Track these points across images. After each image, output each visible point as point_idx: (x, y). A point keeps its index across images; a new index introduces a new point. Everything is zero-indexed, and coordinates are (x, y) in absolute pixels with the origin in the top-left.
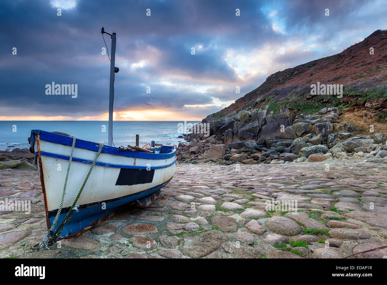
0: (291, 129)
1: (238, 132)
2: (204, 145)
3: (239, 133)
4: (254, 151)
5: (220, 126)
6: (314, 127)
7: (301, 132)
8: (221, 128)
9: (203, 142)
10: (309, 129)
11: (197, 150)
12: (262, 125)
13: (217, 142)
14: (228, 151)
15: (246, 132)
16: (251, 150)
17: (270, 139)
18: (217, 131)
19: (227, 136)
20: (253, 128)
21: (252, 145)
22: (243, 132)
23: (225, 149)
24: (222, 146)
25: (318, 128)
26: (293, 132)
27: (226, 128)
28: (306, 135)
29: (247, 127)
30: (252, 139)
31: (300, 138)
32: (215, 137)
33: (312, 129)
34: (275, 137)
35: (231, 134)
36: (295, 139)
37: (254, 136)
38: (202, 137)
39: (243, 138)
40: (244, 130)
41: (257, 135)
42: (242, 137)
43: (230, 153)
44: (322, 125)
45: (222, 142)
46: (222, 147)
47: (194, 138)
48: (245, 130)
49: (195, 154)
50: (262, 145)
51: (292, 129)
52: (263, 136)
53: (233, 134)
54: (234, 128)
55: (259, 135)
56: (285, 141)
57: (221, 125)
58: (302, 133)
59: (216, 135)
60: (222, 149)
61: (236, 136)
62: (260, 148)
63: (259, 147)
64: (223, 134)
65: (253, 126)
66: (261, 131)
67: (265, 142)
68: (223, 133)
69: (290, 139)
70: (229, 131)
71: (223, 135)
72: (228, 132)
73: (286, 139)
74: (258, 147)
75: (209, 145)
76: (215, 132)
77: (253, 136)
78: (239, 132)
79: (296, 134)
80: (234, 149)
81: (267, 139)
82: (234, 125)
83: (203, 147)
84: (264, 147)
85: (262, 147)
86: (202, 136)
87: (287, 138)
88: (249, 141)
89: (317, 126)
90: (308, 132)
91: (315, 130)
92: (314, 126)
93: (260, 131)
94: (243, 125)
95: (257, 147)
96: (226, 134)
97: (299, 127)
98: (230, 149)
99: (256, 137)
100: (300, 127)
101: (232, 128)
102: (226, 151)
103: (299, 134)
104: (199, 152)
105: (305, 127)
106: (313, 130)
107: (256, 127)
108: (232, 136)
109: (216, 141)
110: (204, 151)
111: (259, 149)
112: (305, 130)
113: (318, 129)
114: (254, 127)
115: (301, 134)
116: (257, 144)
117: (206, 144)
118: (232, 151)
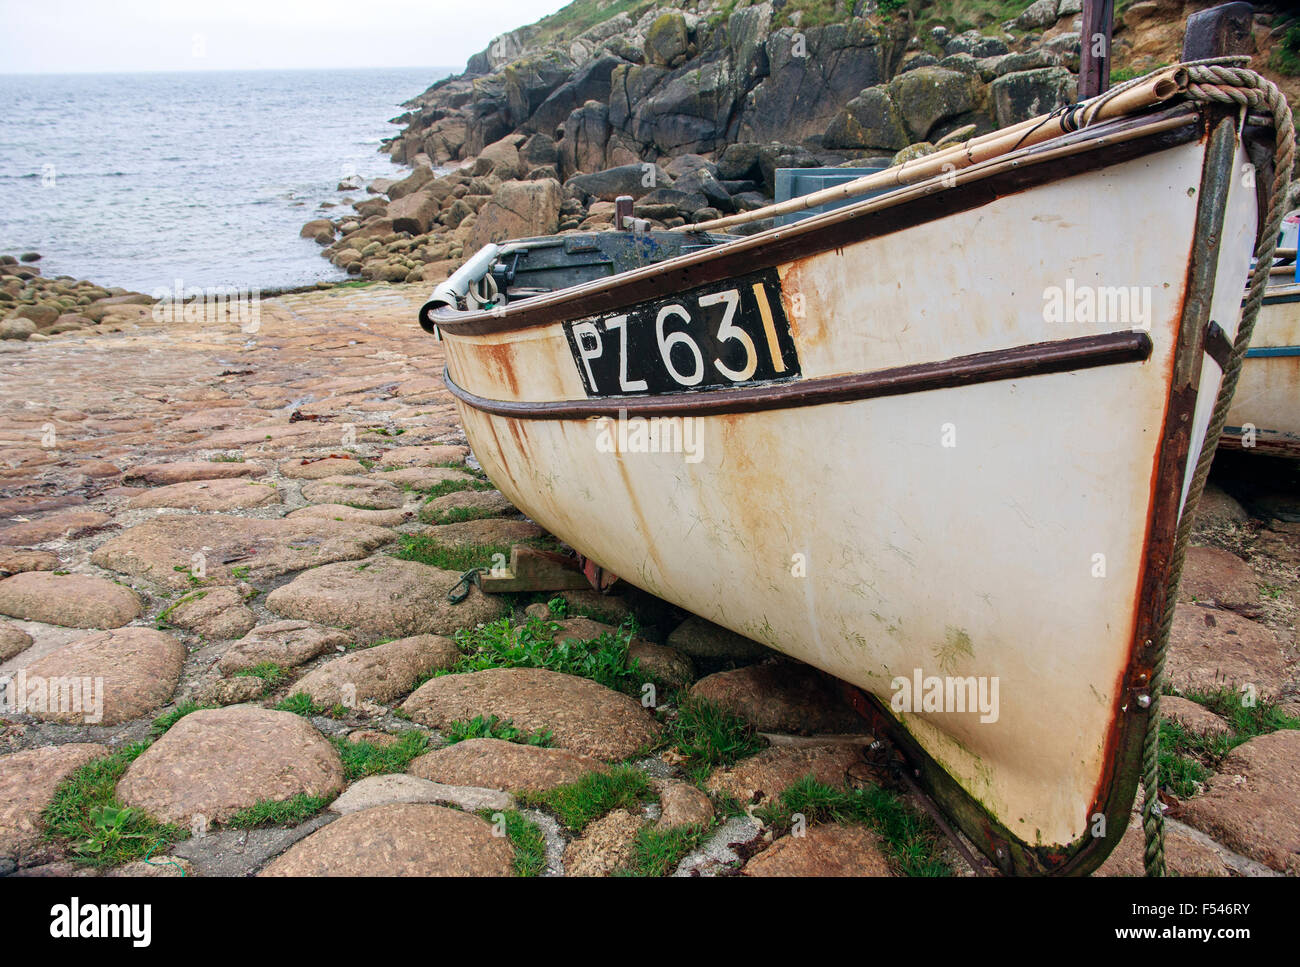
0: (881, 99)
1: (631, 116)
2: (468, 185)
3: (636, 123)
4: (703, 210)
5: (544, 89)
6: (989, 93)
7: (929, 118)
8: (548, 99)
9: (463, 173)
10: (967, 101)
11: (424, 210)
12: (750, 83)
13: (530, 166)
14: (572, 211)
15: (671, 118)
16: (687, 207)
17: (782, 151)
18: (531, 112)
19: (581, 139)
20: (703, 94)
21: (692, 180)
22: (654, 117)
23: (558, 205)
24: (539, 188)
25: (1010, 96)
26: (894, 118)
27: (575, 97)
28: (948, 132)
29: (676, 90)
30: (699, 153)
31: (920, 144)
32: (519, 145)
33: (978, 104)
34: (807, 141)
35: (596, 130)
36: (897, 151)
37: (711, 133)
38: (460, 146)
39: (658, 148)
40: (658, 105)
41: (721, 129)
42: (653, 141)
43: (581, 226)
44: (1027, 82)
45: (550, 167)
46: (543, 196)
47: (421, 151)
48: (665, 104)
49: (416, 233)
50: (740, 182)
51: (888, 99)
52: (752, 137)
53: (609, 129)
54: (613, 98)
55: (732, 131)
56: (849, 163)
57: (551, 84)
58: (934, 119)
59: (528, 132)
60: (544, 206)
61: (620, 136)
62: (732, 193)
63: (723, 190)
64: (561, 126)
65: (704, 83)
66: (742, 110)
67: (757, 163)
68: (562, 120)
69: (877, 148)
70: (591, 110)
71: (560, 135)
72: (583, 116)
73: (856, 153)
74: (720, 189)
75: (487, 184)
76: (524, 120)
77: (703, 134)
78: (638, 115)
79: (906, 125)
80: (602, 200)
81: (766, 148)
82: (610, 81)
83: (460, 195)
84: (749, 191)
85: (742, 189)
86: (458, 142)
87: (864, 148)
88: (680, 160)
89: (1004, 85)
90: (962, 119)
91: (994, 106)
92: (990, 85)
93: (738, 107)
94: (657, 82)
95: (715, 194)
96: (574, 129)
97: (924, 89)
98: (586, 203)
99: (719, 142)
100: (927, 92)
101: (603, 94)
102: (562, 212)
103: (921, 125)
104: (437, 220)
105: (950, 88)
106: (985, 106)
107: (719, 90)
108: (601, 140)
109: (527, 162)
110: (458, 216)
111: (727, 202)
112: (950, 106)
113: (1009, 100)
114: (711, 93)
115: (926, 127)
116: (720, 176)
117: (474, 181)
118: (590, 212)
